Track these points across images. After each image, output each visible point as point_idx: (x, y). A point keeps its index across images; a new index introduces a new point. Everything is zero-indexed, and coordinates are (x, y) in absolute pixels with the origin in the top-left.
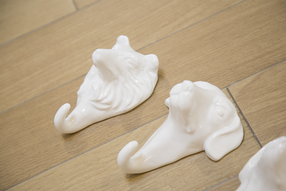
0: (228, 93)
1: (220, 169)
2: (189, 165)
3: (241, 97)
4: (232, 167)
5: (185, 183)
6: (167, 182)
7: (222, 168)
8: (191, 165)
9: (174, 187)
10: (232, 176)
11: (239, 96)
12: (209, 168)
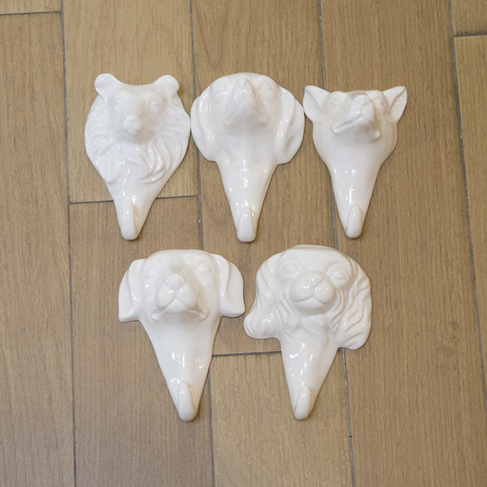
0: (219, 358)
1: (328, 410)
2: (305, 446)
3: (234, 345)
4: (332, 396)
5: (329, 460)
6: (318, 481)
7: (328, 407)
8: (307, 444)
9: (328, 477)
10: (345, 400)
11: (231, 345)
12: (320, 423)
